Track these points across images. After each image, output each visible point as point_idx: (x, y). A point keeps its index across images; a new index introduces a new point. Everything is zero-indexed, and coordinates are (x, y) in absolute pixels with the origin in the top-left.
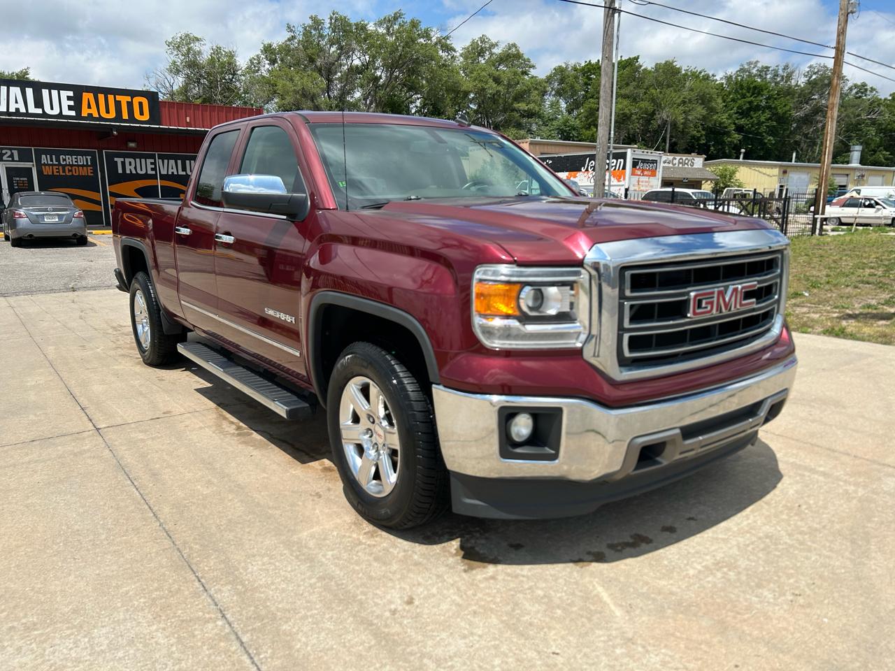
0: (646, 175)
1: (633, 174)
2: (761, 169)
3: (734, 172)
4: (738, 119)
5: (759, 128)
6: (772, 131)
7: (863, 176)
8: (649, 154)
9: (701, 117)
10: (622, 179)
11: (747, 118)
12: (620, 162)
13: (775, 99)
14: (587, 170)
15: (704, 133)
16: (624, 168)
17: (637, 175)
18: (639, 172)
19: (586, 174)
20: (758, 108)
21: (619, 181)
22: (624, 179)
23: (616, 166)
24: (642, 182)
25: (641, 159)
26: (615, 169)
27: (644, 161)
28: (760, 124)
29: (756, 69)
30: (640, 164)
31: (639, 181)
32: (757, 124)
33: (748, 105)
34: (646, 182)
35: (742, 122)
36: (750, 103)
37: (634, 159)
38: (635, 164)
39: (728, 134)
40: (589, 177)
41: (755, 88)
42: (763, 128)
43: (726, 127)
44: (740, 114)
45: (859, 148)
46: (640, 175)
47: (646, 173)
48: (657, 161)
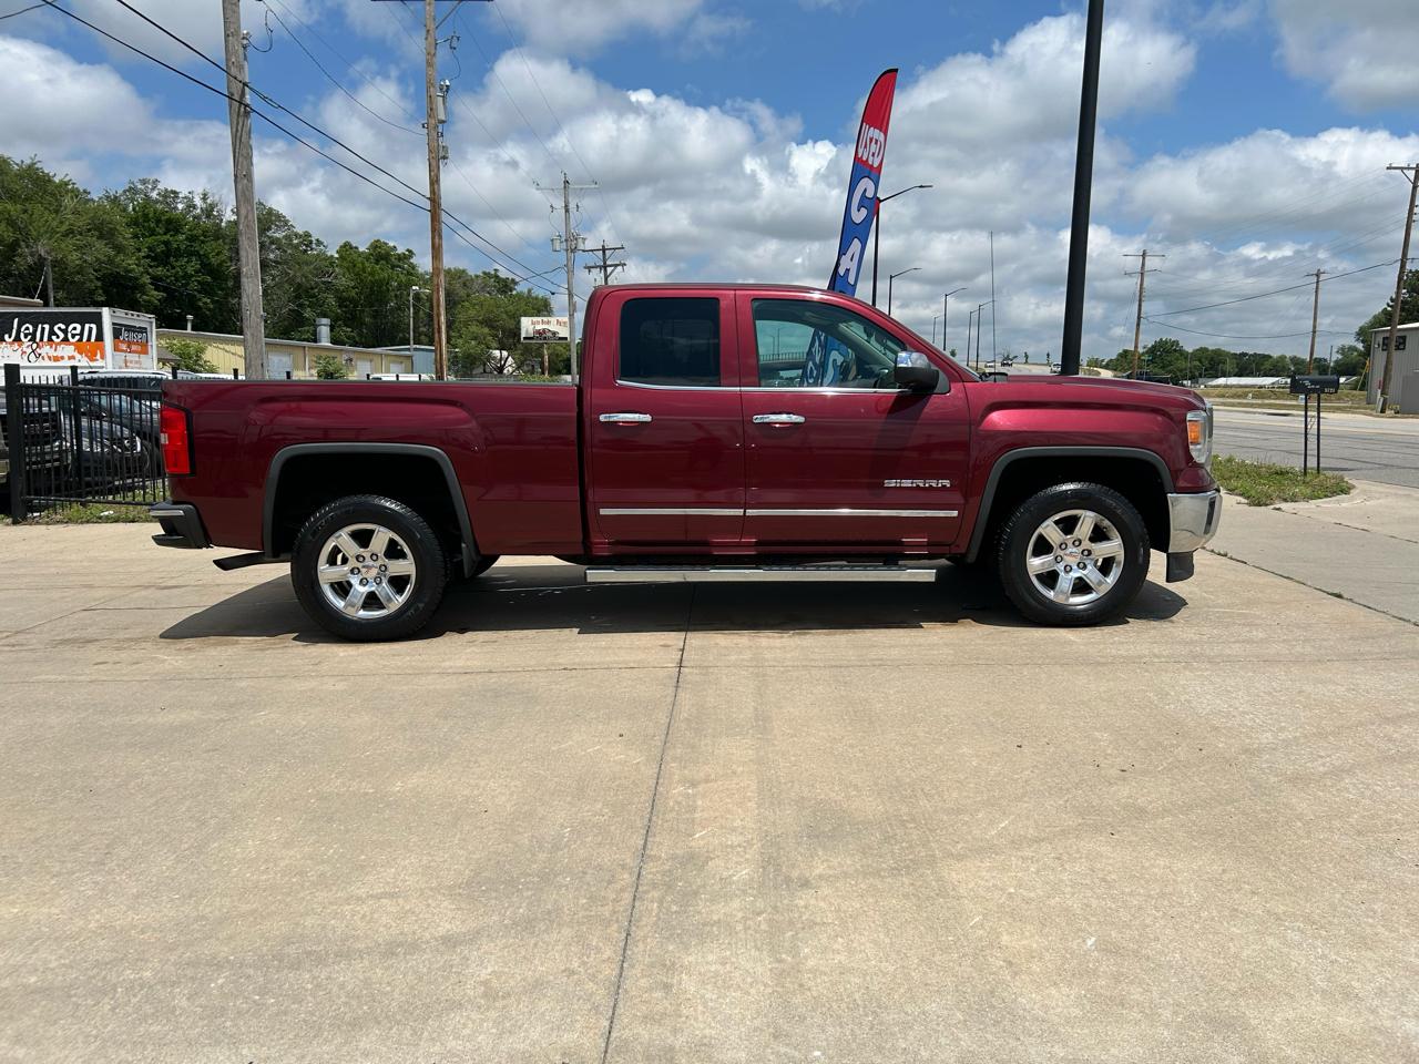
0: (135, 352)
1: (116, 349)
2: (227, 347)
3: (202, 350)
4: (151, 267)
5: (188, 284)
6: (206, 289)
7: (351, 360)
8: (135, 317)
9: (106, 259)
10: (98, 357)
11: (165, 267)
12: (90, 330)
13: (203, 242)
14: (17, 339)
15: (99, 284)
16: (100, 337)
17: (122, 351)
18: (124, 347)
19: (16, 346)
20: (178, 254)
21: (92, 360)
22: (103, 357)
23: (82, 334)
24: (131, 362)
25: (125, 326)
26: (81, 340)
27: (130, 329)
28: (187, 276)
29: (156, 192)
30: (125, 334)
31: (126, 362)
32: (183, 277)
33: (162, 248)
34: (137, 362)
35: (160, 271)
36: (166, 243)
37: (114, 324)
38: (117, 334)
39: (141, 288)
40: (24, 353)
41: (169, 221)
42: (194, 285)
43: (137, 279)
44: (154, 259)
45: (325, 321)
46: (126, 351)
47: (134, 348)
48: (146, 329)
